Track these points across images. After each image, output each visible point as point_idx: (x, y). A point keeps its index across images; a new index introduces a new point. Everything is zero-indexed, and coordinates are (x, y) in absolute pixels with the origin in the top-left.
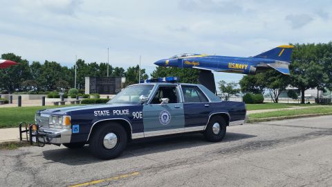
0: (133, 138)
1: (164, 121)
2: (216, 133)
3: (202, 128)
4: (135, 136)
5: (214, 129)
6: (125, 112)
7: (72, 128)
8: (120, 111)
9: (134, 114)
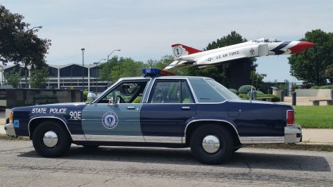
1: (108, 124)
2: (209, 151)
4: (75, 137)
5: (203, 144)
6: (62, 111)
8: (57, 110)
9: (72, 114)
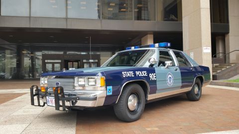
0: (148, 99)
1: (169, 83)
2: (196, 93)
3: (189, 89)
4: (151, 97)
6: (145, 74)
7: (106, 90)
8: (141, 73)
9: (151, 76)
